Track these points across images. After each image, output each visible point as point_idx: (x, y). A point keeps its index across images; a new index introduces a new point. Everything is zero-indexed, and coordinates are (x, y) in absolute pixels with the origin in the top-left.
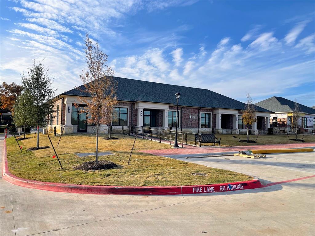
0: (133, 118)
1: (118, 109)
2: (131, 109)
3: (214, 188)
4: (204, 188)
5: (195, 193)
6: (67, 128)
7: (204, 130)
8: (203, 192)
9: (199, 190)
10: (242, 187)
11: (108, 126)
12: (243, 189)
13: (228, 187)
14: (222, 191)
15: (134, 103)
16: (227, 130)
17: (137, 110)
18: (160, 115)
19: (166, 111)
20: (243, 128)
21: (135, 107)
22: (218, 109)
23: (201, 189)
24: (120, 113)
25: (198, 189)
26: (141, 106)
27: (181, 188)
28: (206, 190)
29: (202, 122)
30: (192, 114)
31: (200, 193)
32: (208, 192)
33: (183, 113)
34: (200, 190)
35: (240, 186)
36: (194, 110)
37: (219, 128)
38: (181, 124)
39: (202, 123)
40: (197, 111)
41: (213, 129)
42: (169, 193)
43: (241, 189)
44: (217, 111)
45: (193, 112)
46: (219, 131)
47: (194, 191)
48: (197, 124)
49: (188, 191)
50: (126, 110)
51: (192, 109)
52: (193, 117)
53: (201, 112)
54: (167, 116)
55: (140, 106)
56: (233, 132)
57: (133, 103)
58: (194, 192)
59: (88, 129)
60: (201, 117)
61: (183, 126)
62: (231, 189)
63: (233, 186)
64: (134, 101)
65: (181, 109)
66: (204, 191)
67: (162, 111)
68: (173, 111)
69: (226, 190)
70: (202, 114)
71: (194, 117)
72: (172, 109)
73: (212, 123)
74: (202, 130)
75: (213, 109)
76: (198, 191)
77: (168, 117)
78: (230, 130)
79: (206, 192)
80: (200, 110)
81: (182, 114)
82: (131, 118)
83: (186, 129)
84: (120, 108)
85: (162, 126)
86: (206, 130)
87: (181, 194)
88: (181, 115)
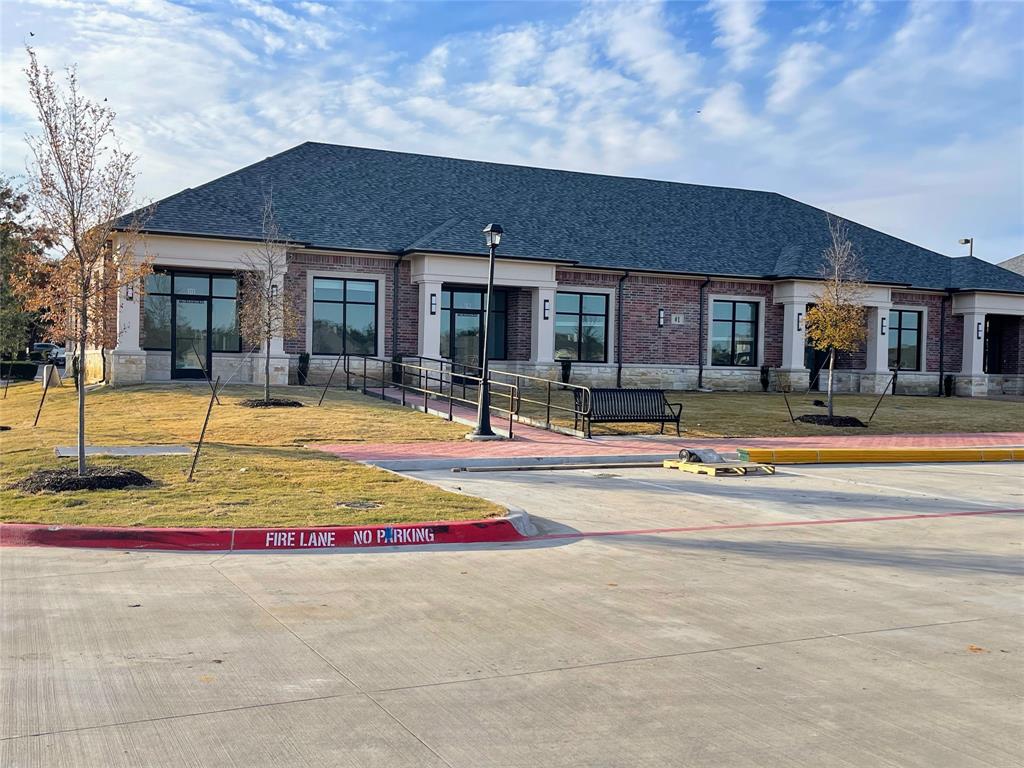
0: (400, 322)
1: (339, 285)
2: (391, 284)
3: (332, 536)
4: (302, 534)
5: (272, 546)
6: (122, 361)
7: (728, 373)
8: (298, 546)
9: (287, 539)
10: (430, 537)
11: (288, 355)
12: (432, 542)
13: (381, 534)
14: (358, 545)
15: (404, 258)
16: (841, 375)
17: (416, 287)
18: (521, 311)
19: (542, 295)
20: (918, 369)
21: (407, 276)
22: (789, 280)
23: (292, 536)
24: (345, 302)
25: (283, 536)
26: (434, 273)
27: (231, 532)
28: (306, 540)
29: (717, 337)
30: (671, 304)
31: (287, 547)
32: (312, 546)
33: (628, 302)
34: (290, 539)
35: (423, 534)
36: (682, 286)
37: (794, 366)
38: (619, 347)
39: (714, 342)
40: (693, 290)
41: (764, 371)
42: (194, 545)
43: (426, 542)
44: (786, 289)
45: (676, 298)
46: (793, 377)
47: (270, 542)
48: (694, 348)
49: (252, 541)
50: (371, 287)
51: (669, 281)
52: (673, 317)
53: (712, 297)
54: (550, 314)
55: (426, 271)
56: (864, 383)
57: (401, 260)
58: (267, 545)
59: (213, 369)
60: (711, 317)
61: (625, 355)
62: (389, 541)
63: (398, 533)
64: (401, 253)
65: (617, 283)
66: (301, 544)
67: (528, 293)
68: (581, 294)
69: (374, 543)
70: (716, 305)
71: (677, 320)
72: (575, 284)
73: (768, 345)
74: (719, 376)
75: (769, 283)
76: (282, 542)
77: (551, 319)
78: (853, 377)
79: (308, 547)
80: (706, 289)
81: (624, 305)
82: (394, 323)
83: (640, 368)
84: (345, 280)
85: (527, 357)
86: (737, 373)
87: (229, 548)
88: (619, 311)
